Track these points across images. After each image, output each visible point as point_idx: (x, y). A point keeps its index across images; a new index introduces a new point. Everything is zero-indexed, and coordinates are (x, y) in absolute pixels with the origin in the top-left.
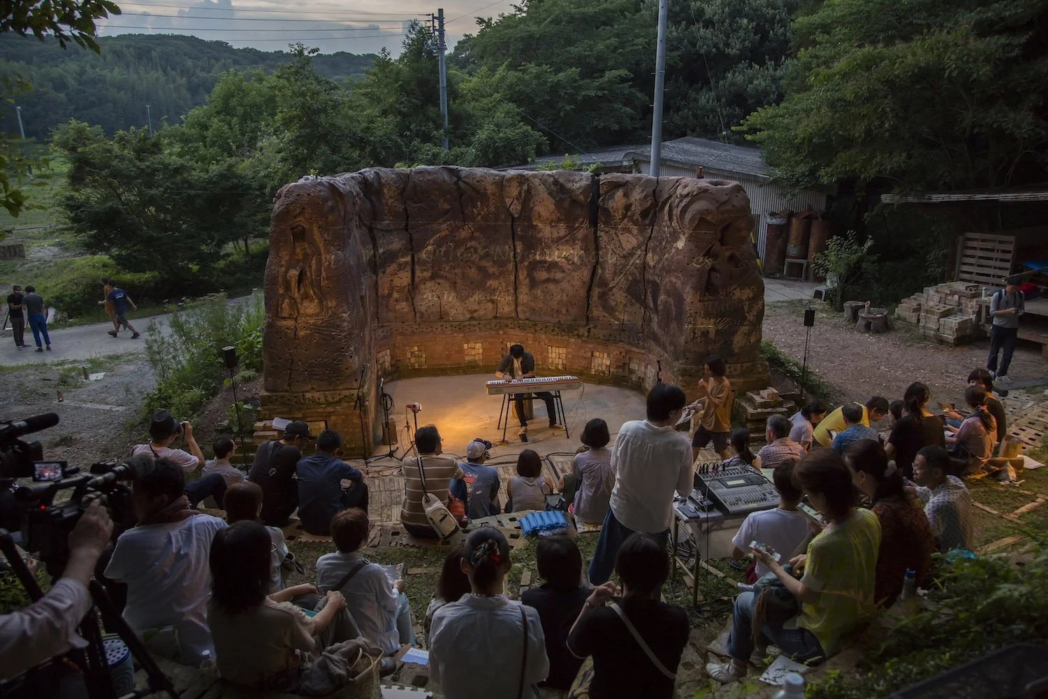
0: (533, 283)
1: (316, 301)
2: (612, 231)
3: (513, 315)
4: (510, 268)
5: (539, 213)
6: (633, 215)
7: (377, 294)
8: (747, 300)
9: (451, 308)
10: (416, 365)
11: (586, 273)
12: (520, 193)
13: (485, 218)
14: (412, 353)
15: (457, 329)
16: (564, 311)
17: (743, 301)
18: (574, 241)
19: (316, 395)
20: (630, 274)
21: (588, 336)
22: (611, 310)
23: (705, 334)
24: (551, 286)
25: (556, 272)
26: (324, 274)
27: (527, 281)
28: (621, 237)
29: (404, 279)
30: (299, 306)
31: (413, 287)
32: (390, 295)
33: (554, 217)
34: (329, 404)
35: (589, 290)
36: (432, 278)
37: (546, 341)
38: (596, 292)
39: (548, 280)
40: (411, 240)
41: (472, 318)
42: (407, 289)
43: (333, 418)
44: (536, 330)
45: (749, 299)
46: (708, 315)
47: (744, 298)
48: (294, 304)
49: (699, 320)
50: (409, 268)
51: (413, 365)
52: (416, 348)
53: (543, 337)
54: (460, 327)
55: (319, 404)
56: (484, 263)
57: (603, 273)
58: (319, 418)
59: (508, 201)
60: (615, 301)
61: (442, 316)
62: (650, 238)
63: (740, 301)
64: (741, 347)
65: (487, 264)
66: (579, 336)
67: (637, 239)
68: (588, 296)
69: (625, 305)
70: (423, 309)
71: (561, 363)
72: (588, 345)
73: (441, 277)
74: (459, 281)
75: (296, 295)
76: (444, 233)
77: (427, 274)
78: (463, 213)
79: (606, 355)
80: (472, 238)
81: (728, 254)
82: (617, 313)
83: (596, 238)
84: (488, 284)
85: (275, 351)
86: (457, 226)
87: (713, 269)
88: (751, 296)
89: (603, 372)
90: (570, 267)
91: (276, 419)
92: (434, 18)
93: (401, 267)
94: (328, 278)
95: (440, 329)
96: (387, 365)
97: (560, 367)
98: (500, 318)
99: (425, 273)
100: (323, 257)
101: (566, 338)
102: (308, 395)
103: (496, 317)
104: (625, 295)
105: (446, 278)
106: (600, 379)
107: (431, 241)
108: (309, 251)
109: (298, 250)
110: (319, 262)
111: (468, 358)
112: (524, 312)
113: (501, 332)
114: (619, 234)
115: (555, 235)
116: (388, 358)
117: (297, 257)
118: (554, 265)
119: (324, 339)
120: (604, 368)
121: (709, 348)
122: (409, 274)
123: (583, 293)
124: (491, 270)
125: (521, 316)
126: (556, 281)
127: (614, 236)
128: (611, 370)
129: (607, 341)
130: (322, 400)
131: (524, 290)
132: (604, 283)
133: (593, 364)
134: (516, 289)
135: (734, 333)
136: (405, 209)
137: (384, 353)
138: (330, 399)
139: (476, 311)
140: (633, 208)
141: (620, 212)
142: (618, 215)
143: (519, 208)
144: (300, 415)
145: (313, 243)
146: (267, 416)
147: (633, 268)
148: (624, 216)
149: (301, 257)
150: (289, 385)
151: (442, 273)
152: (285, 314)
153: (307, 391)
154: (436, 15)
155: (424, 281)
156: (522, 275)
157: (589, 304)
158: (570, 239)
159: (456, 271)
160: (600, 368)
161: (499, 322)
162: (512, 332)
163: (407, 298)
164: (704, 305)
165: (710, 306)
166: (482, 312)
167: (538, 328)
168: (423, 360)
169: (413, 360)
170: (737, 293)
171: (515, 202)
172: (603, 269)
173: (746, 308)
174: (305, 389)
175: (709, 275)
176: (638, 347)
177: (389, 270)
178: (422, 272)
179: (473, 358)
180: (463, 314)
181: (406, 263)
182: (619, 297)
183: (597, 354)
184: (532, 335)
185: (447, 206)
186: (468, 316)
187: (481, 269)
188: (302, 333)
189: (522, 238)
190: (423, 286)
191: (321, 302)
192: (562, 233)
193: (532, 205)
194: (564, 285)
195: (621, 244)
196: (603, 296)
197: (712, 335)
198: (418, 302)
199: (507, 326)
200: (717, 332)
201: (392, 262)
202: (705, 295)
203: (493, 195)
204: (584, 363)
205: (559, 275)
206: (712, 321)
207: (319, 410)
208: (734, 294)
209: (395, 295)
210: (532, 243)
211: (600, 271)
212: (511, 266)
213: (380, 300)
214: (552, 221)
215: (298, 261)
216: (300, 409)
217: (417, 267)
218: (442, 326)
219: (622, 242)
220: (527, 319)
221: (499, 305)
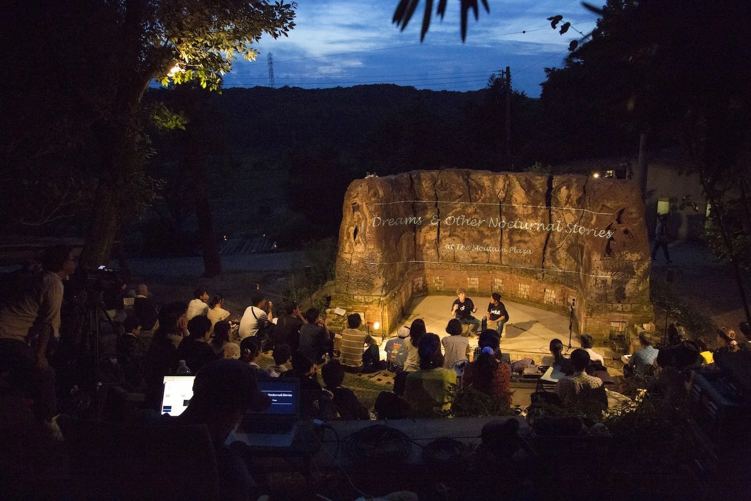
0: (511, 244)
1: (363, 245)
2: (560, 212)
3: (499, 262)
4: (498, 232)
5: (516, 199)
6: (572, 202)
7: (415, 244)
8: (636, 261)
9: (460, 255)
10: (438, 288)
11: (543, 238)
12: (504, 186)
13: (484, 201)
14: (436, 280)
15: (464, 268)
16: (529, 261)
17: (633, 261)
18: (537, 217)
19: (360, 298)
20: (569, 240)
21: (543, 279)
22: (557, 262)
23: (604, 282)
24: (522, 245)
25: (525, 236)
26: (368, 230)
27: (508, 241)
28: (565, 215)
29: (433, 235)
30: (354, 247)
31: (438, 240)
32: (424, 245)
33: (525, 201)
34: (367, 303)
35: (545, 249)
36: (450, 236)
37: (518, 280)
38: (549, 250)
39: (520, 241)
40: (439, 212)
41: (473, 262)
42: (434, 241)
43: (368, 311)
44: (511, 273)
45: (637, 260)
46: (606, 269)
47: (634, 259)
48: (351, 247)
49: (600, 272)
50: (436, 229)
51: (436, 288)
52: (438, 278)
53: (516, 277)
54: (466, 267)
55: (361, 302)
56: (482, 229)
57: (553, 238)
58: (361, 311)
59: (497, 191)
60: (560, 257)
61: (455, 259)
62: (582, 216)
63: (631, 261)
64: (630, 293)
65: (484, 229)
66: (537, 278)
67: (574, 217)
68: (544, 253)
69: (566, 260)
70: (444, 254)
71: (526, 294)
72: (542, 285)
73: (456, 236)
74: (466, 238)
75: (353, 240)
76: (458, 209)
77: (447, 233)
78: (470, 197)
79: (553, 291)
80: (475, 212)
81: (623, 229)
82: (561, 265)
83: (550, 216)
84: (484, 241)
85: (341, 271)
86: (466, 206)
87: (612, 239)
88: (639, 258)
89: (551, 303)
90: (533, 233)
91: (338, 308)
92: (503, 72)
93: (431, 228)
94: (369, 233)
95: (453, 267)
96: (420, 286)
97: (525, 297)
98: (491, 264)
99: (446, 233)
100: (368, 220)
101: (529, 278)
102: (356, 297)
103: (488, 263)
104: (566, 253)
105: (458, 236)
106: (550, 307)
107: (451, 214)
108: (361, 217)
109: (355, 216)
110: (366, 224)
111: (469, 286)
112: (505, 260)
113: (491, 272)
114: (564, 213)
115: (526, 213)
116: (421, 282)
117: (354, 220)
118: (524, 232)
119: (365, 266)
120: (552, 300)
121: (607, 291)
122: (436, 233)
123: (541, 250)
124: (486, 233)
125: (504, 263)
126: (525, 242)
127: (562, 216)
128: (556, 301)
129: (554, 283)
130: (363, 301)
131: (506, 246)
132: (553, 245)
133: (545, 297)
134: (501, 246)
135: (626, 283)
136: (436, 194)
137: (418, 279)
138: (367, 300)
139: (476, 258)
140: (572, 197)
141: (564, 199)
142: (563, 202)
143: (504, 195)
144: (351, 308)
145: (363, 213)
146: (334, 306)
147: (571, 235)
148: (567, 202)
149: (357, 220)
150: (346, 290)
151: (456, 233)
152: (346, 251)
153: (356, 295)
154: (505, 70)
155: (445, 237)
156: (505, 237)
157: (544, 258)
158: (534, 216)
159: (465, 232)
160: (549, 300)
161: (490, 266)
162: (498, 272)
163: (434, 247)
164: (604, 262)
165: (608, 264)
166: (480, 259)
167: (513, 271)
168: (442, 285)
169: (436, 285)
170: (629, 256)
171: (501, 191)
172: (554, 236)
173: (635, 267)
174: (354, 293)
175: (609, 243)
176: (572, 288)
177: (423, 230)
178: (444, 232)
179: (473, 287)
180: (468, 259)
181: (435, 226)
182: (562, 254)
183: (547, 290)
184: (509, 275)
185: (461, 193)
186: (471, 260)
187: (480, 232)
188: (354, 262)
189: (506, 214)
190: (444, 241)
191: (365, 246)
192: (530, 212)
193: (511, 194)
194: (530, 244)
195: (565, 220)
196: (553, 253)
197: (609, 282)
198: (440, 249)
199: (495, 268)
200: (613, 281)
201: (426, 226)
202: (605, 256)
203: (488, 187)
204: (539, 295)
205: (527, 239)
206: (609, 273)
207: (361, 306)
208: (626, 256)
209: (427, 245)
210: (511, 216)
211: (552, 237)
212: (498, 231)
213: (417, 247)
214: (524, 204)
215: (355, 222)
216: (350, 304)
217: (441, 229)
218: (454, 265)
219: (566, 219)
220: (507, 265)
221: (491, 256)
